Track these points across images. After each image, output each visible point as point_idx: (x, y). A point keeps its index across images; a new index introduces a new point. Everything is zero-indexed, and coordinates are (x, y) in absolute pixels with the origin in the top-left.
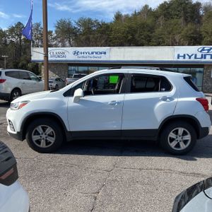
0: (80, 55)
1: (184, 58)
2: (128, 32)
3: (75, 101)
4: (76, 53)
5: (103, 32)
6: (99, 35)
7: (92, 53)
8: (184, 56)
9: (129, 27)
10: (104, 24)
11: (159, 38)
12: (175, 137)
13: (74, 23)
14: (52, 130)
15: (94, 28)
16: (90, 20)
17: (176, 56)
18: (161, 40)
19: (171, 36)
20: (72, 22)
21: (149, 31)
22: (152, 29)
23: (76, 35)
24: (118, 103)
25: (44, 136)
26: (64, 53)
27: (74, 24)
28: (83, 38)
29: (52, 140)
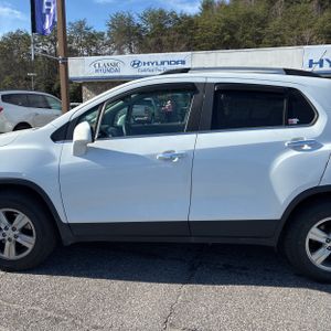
0: (142, 67)
1: (321, 66)
2: (224, 30)
3: (76, 153)
4: (136, 64)
5: (183, 31)
6: (177, 35)
7: (163, 63)
8: (321, 63)
9: (226, 21)
10: (185, 17)
11: (276, 36)
12: (323, 240)
13: (137, 18)
14: (27, 220)
15: (168, 25)
16: (162, 12)
17: (307, 63)
18: (278, 39)
19: (295, 32)
20: (134, 15)
21: (259, 25)
22: (263, 23)
23: (140, 38)
24: (181, 156)
25: (10, 234)
26: (116, 65)
27: (137, 20)
28: (151, 41)
29: (29, 242)
